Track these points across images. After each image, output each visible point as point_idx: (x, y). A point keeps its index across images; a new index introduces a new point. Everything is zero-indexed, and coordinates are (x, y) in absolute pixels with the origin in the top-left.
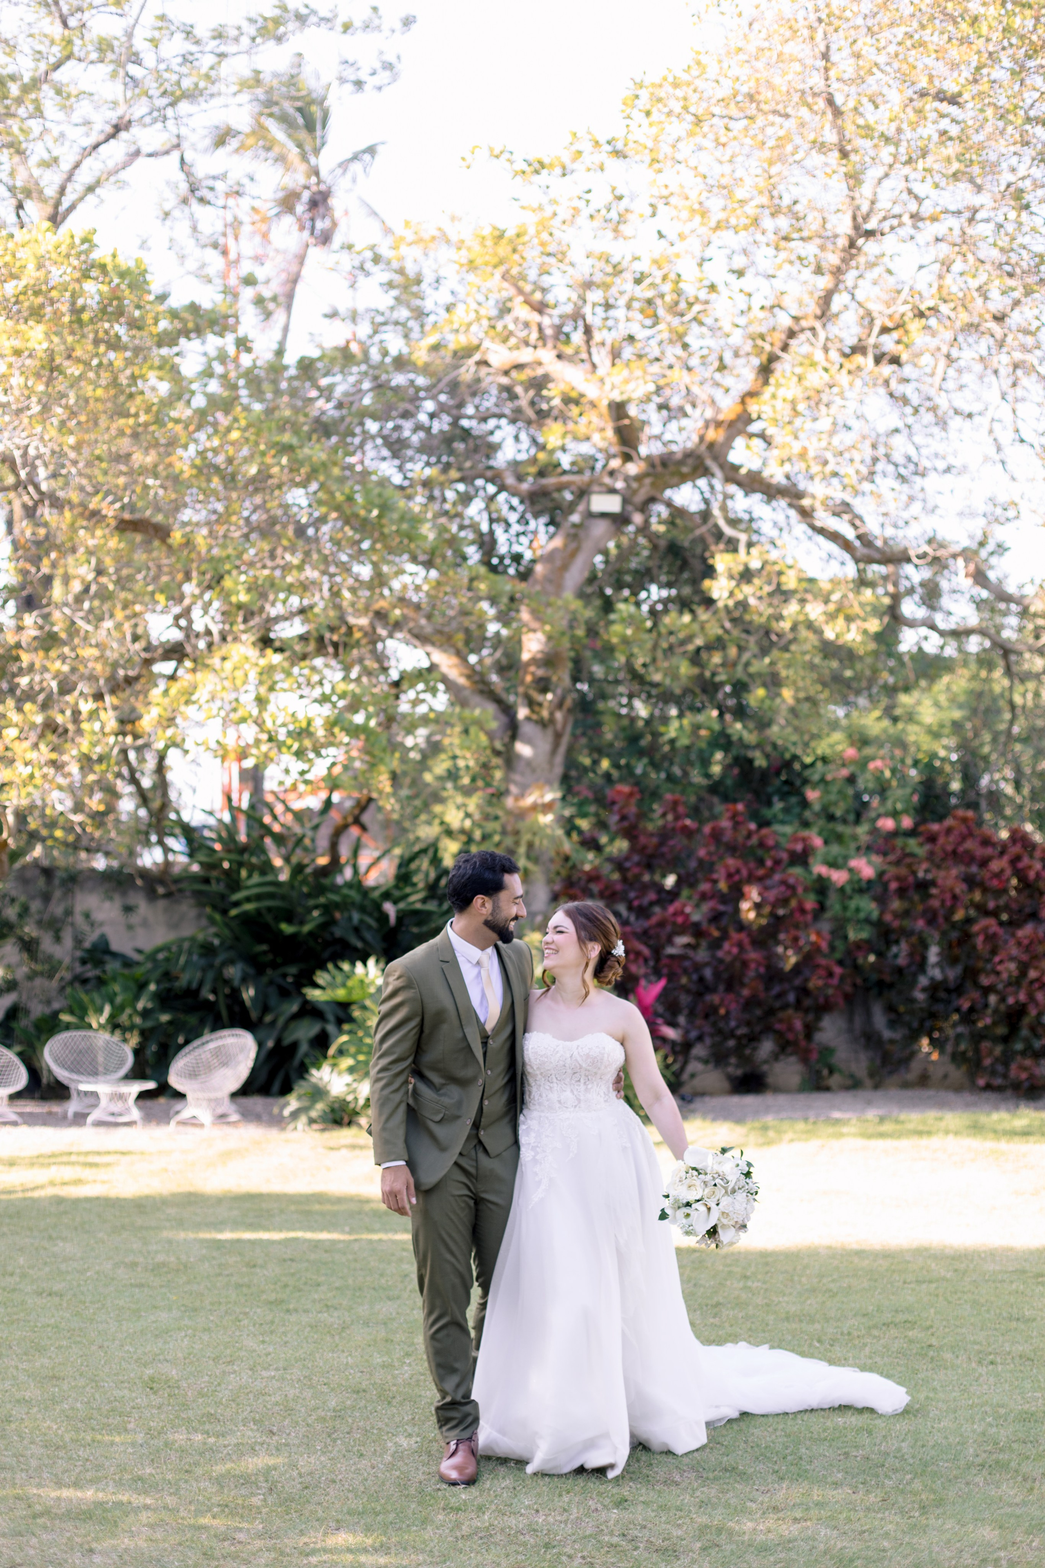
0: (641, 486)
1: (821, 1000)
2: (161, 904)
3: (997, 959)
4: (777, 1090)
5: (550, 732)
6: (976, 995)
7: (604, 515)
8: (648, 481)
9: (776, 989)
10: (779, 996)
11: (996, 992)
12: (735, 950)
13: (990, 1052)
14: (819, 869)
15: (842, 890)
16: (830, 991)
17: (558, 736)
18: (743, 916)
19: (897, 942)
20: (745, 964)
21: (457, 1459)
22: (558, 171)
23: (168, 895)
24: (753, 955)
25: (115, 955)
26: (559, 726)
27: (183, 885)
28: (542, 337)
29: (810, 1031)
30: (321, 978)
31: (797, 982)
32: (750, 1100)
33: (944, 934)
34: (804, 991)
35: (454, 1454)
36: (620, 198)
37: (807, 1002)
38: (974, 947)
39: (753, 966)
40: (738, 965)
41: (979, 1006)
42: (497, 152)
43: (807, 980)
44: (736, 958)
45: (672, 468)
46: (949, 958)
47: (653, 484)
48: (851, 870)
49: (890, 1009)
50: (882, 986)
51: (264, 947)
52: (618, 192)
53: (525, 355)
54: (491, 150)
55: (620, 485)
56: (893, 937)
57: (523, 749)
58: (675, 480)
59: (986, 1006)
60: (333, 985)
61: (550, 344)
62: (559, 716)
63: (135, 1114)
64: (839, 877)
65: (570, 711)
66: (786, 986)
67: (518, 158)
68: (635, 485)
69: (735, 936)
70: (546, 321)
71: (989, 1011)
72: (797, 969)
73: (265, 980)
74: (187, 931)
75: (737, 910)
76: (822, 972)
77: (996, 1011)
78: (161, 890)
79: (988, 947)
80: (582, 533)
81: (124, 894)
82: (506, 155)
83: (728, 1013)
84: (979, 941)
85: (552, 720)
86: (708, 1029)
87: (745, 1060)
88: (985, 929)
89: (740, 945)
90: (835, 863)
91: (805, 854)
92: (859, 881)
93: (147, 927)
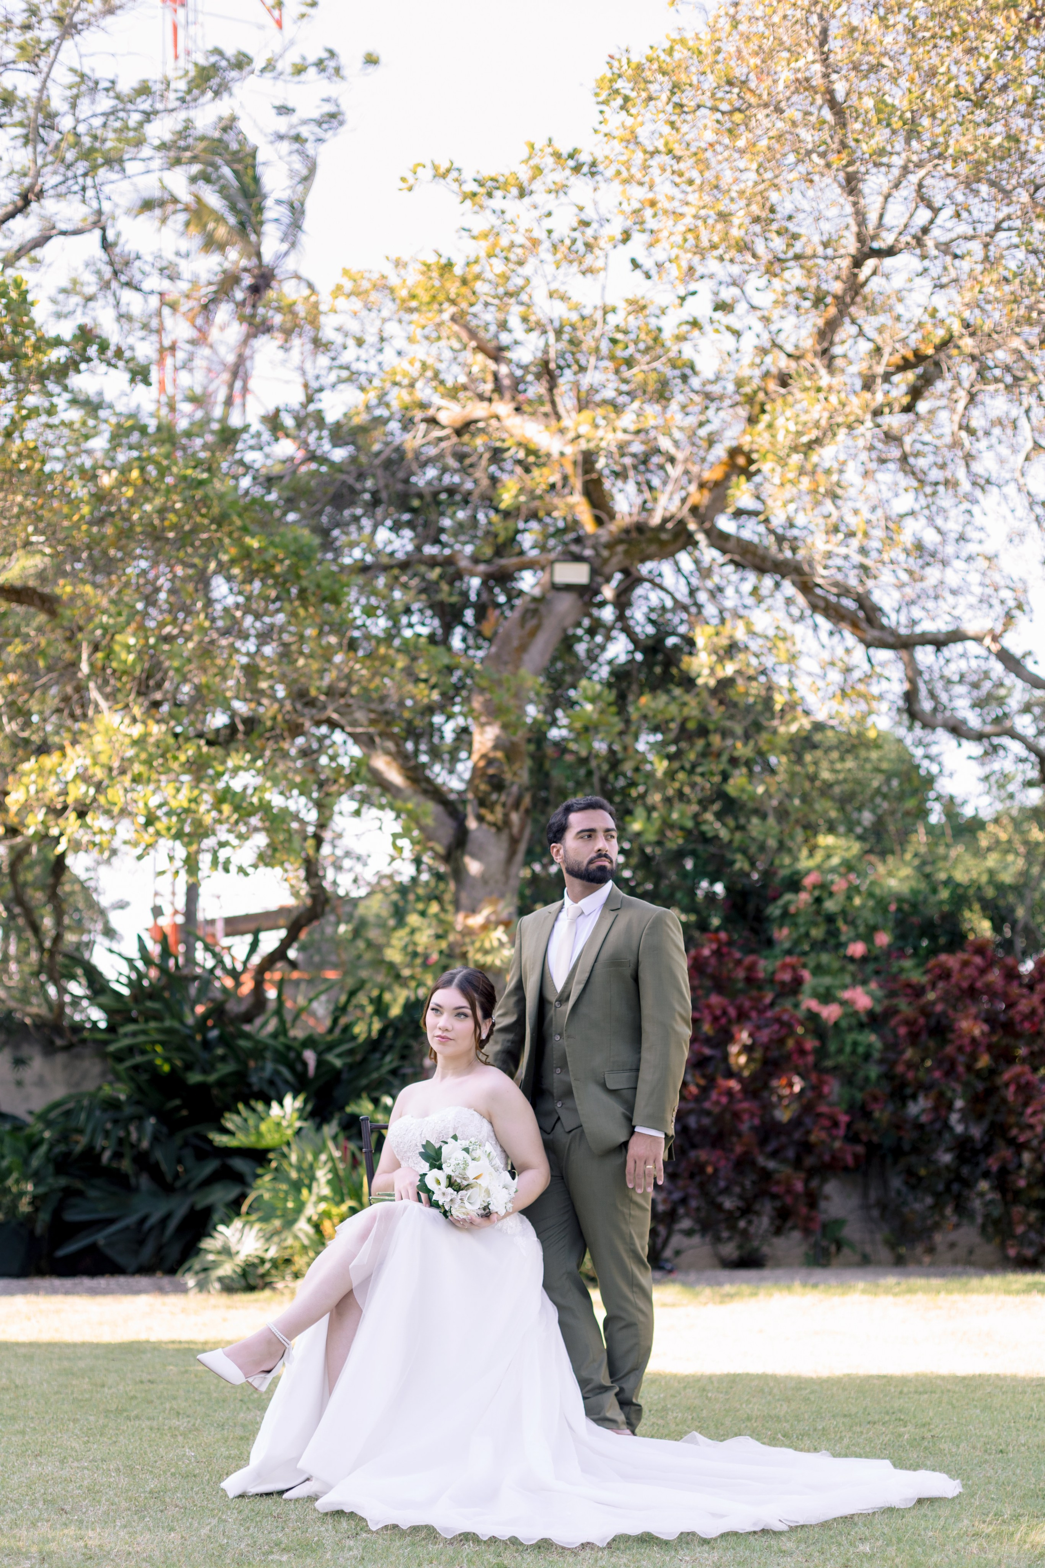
0: (612, 555)
1: (827, 1158)
2: (61, 1059)
3: (1029, 1110)
4: (778, 1264)
5: (504, 836)
6: (1007, 1153)
7: (569, 588)
8: (620, 548)
9: (772, 1145)
11: (1032, 1150)
12: (724, 1100)
13: (1023, 1219)
14: (810, 1003)
15: (836, 1026)
16: (837, 1144)
17: (514, 842)
18: (732, 1060)
19: (914, 1097)
20: (736, 1115)
22: (515, 191)
23: (68, 1049)
24: (746, 1106)
26: (515, 830)
28: (498, 388)
29: (815, 1196)
30: (231, 1121)
31: (797, 1135)
33: (966, 1085)
34: (806, 1147)
36: (586, 224)
37: (811, 1160)
38: (1004, 1101)
39: (746, 1117)
40: (728, 1116)
41: (1011, 1166)
42: (442, 170)
43: (808, 1132)
44: (725, 1109)
45: (649, 535)
46: (974, 1112)
47: (626, 553)
48: (843, 1003)
49: (910, 1172)
51: (177, 1102)
52: (584, 216)
53: (479, 410)
54: (435, 168)
55: (588, 552)
56: (909, 1091)
57: (474, 867)
58: (653, 548)
59: (1020, 1166)
60: (244, 1129)
61: (508, 395)
62: (515, 817)
64: (830, 1013)
65: (527, 812)
66: (784, 1139)
67: (468, 175)
68: (605, 553)
69: (724, 1082)
70: (504, 370)
71: (1023, 1172)
72: (796, 1122)
73: (178, 1139)
74: (89, 1086)
75: (726, 1056)
76: (826, 1123)
77: (1031, 1171)
78: (59, 1042)
79: (1021, 1099)
80: (543, 609)
81: (17, 1046)
82: (454, 174)
83: (716, 1170)
84: (1010, 1094)
85: (507, 822)
86: (693, 1190)
88: (1016, 1078)
89: (731, 1094)
90: (827, 997)
91: (795, 986)
92: (856, 1013)
93: (41, 1082)
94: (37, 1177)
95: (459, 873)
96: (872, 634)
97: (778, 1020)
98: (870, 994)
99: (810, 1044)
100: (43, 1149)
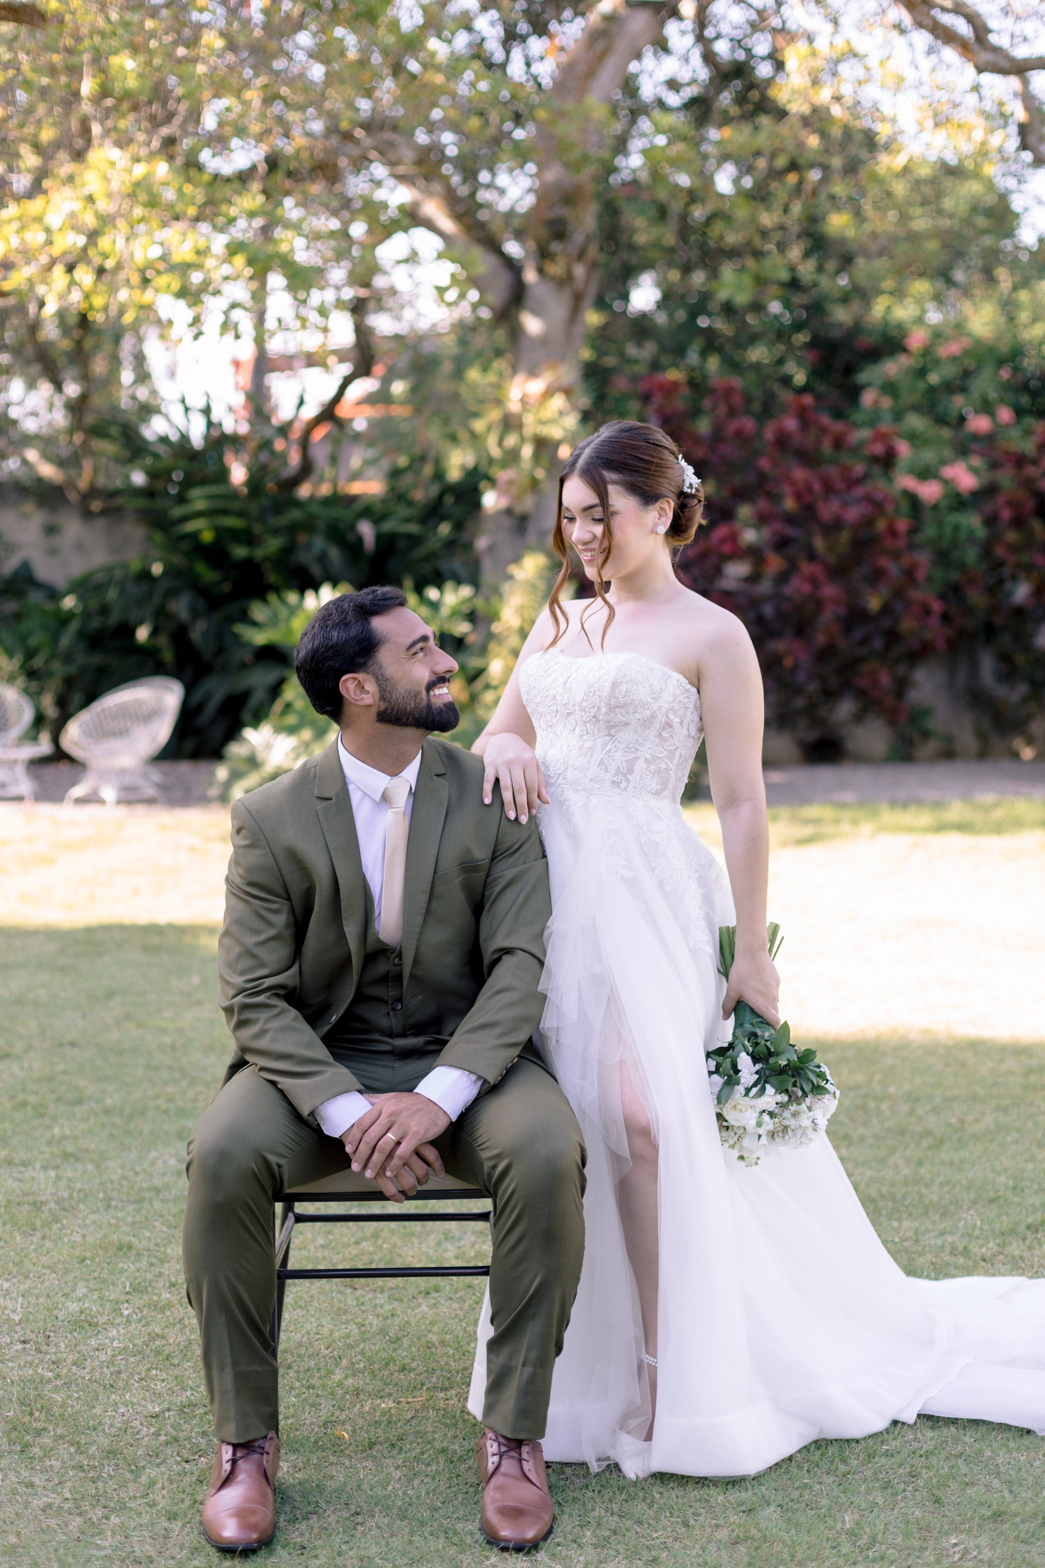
1: (916, 645)
2: (100, 523)
4: (859, 759)
5: (567, 292)
9: (858, 634)
10: (864, 642)
12: (807, 586)
14: (906, 481)
15: (935, 507)
17: (579, 294)
20: (819, 604)
21: (232, 1496)
23: (104, 513)
24: (829, 591)
25: (39, 586)
26: (579, 285)
27: (119, 501)
29: (902, 685)
30: (258, 612)
31: (886, 623)
32: (825, 774)
34: (894, 637)
35: (226, 1482)
37: (897, 650)
39: (830, 605)
40: (811, 604)
43: (897, 621)
44: (808, 596)
48: (946, 482)
49: (1004, 658)
50: (989, 631)
57: (532, 325)
60: (274, 621)
62: (579, 271)
63: (25, 786)
64: (930, 491)
65: (593, 264)
66: (873, 629)
69: (807, 568)
72: (886, 609)
76: (918, 611)
83: (796, 663)
85: (569, 276)
87: (816, 721)
89: (814, 581)
90: (925, 474)
91: (888, 460)
92: (958, 495)
93: (80, 547)
94: (68, 658)
95: (516, 332)
96: (985, 57)
97: (868, 499)
98: (974, 471)
99: (903, 525)
100: (74, 626)
